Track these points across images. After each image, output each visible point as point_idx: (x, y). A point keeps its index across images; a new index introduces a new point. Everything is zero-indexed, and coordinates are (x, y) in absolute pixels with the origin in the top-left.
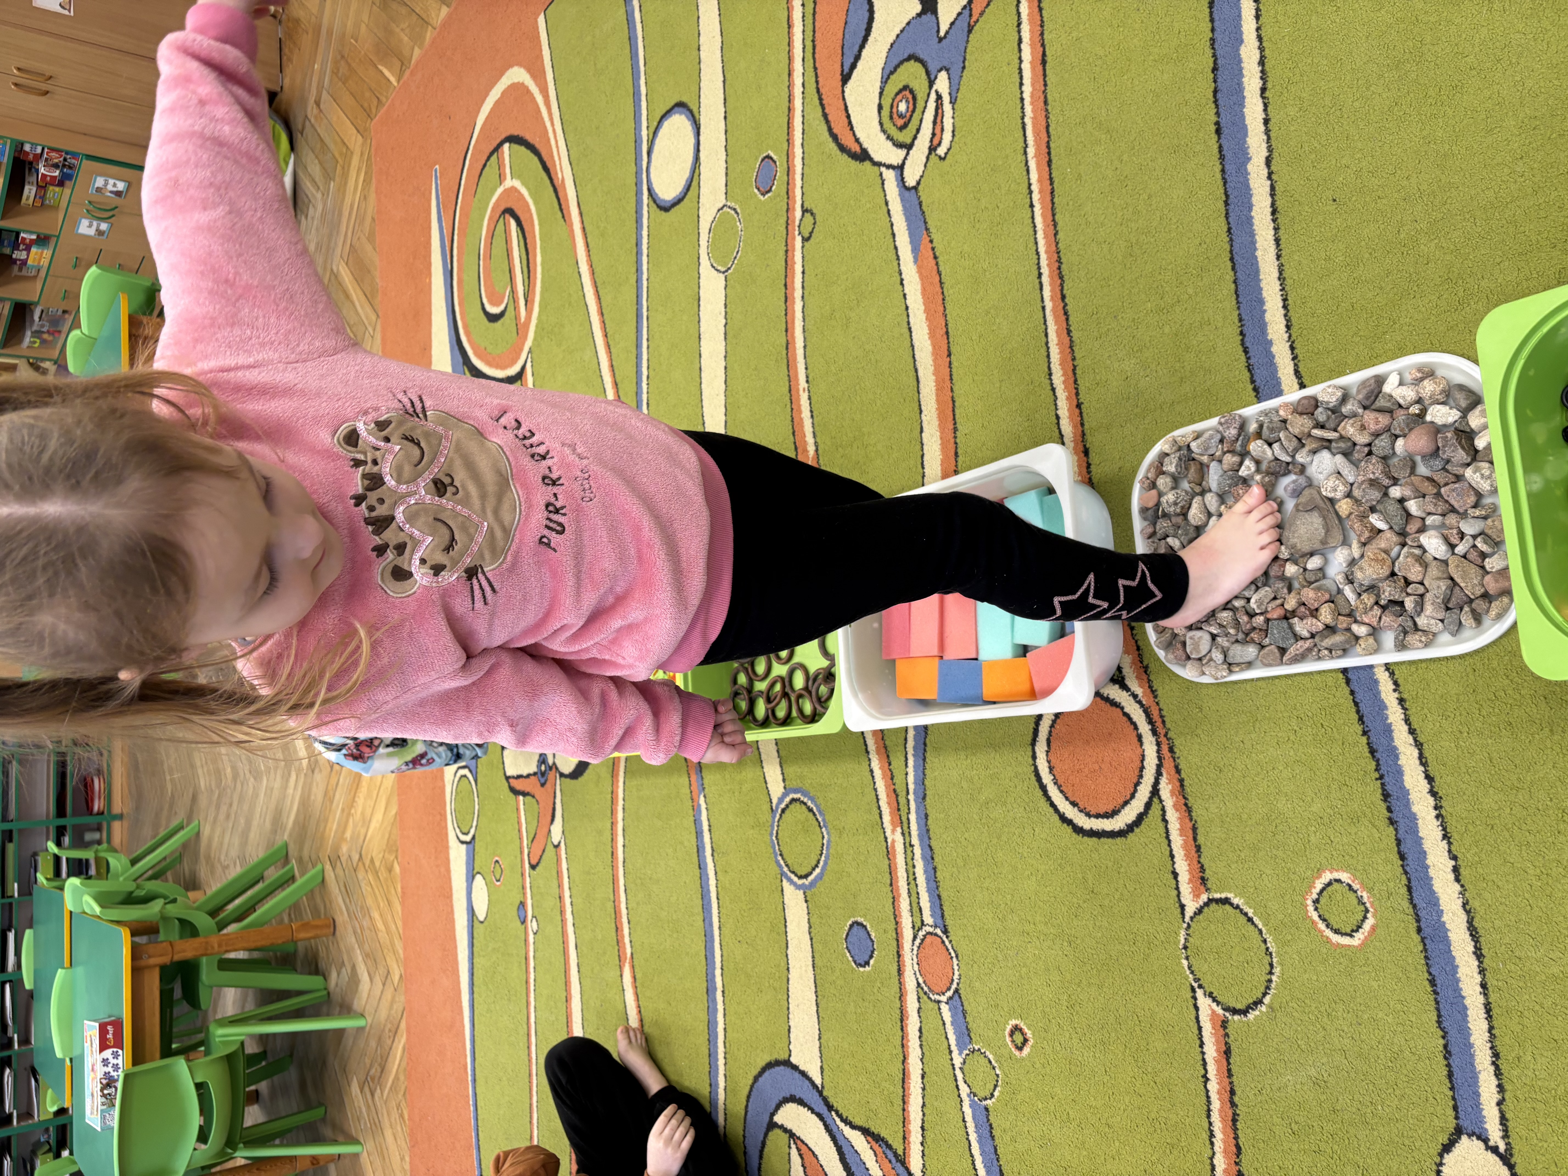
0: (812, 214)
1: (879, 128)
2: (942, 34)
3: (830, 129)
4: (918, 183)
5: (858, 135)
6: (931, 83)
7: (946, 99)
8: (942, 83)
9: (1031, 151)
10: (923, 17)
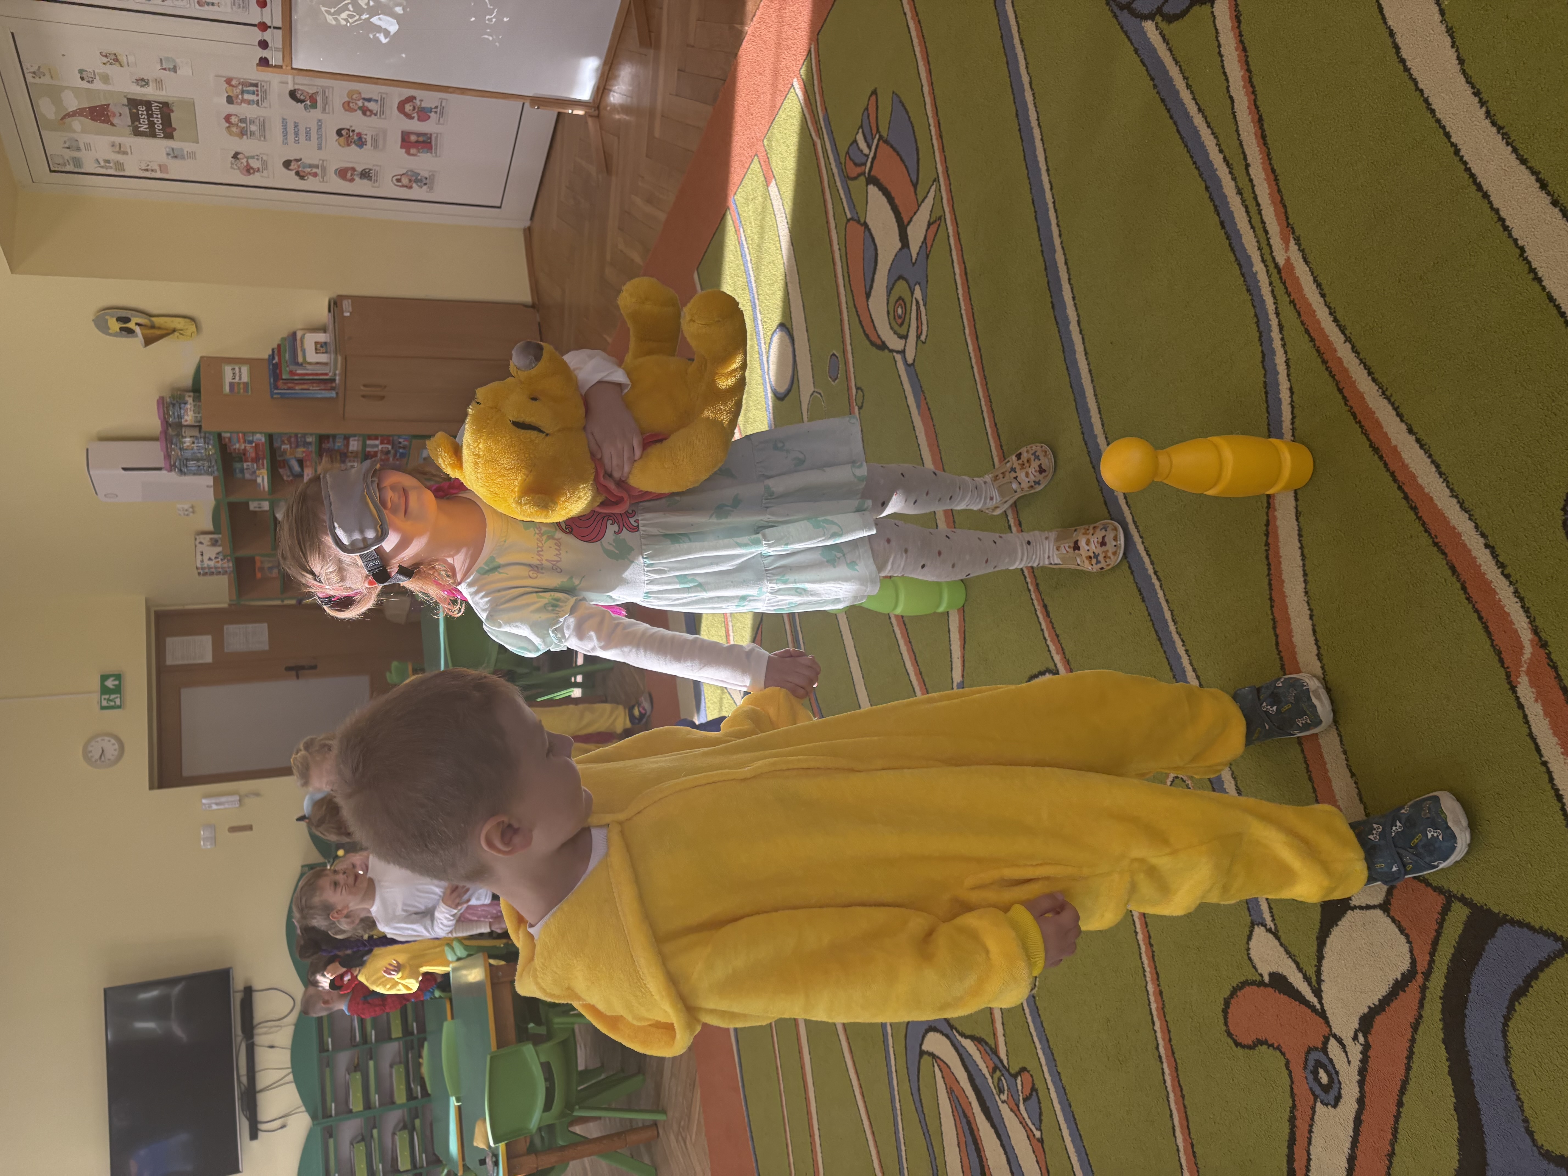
0: (862, 390)
1: (888, 327)
2: (914, 260)
3: (864, 331)
4: (914, 360)
5: (880, 333)
6: (912, 293)
7: (921, 302)
8: (918, 293)
9: (967, 331)
10: (903, 250)
